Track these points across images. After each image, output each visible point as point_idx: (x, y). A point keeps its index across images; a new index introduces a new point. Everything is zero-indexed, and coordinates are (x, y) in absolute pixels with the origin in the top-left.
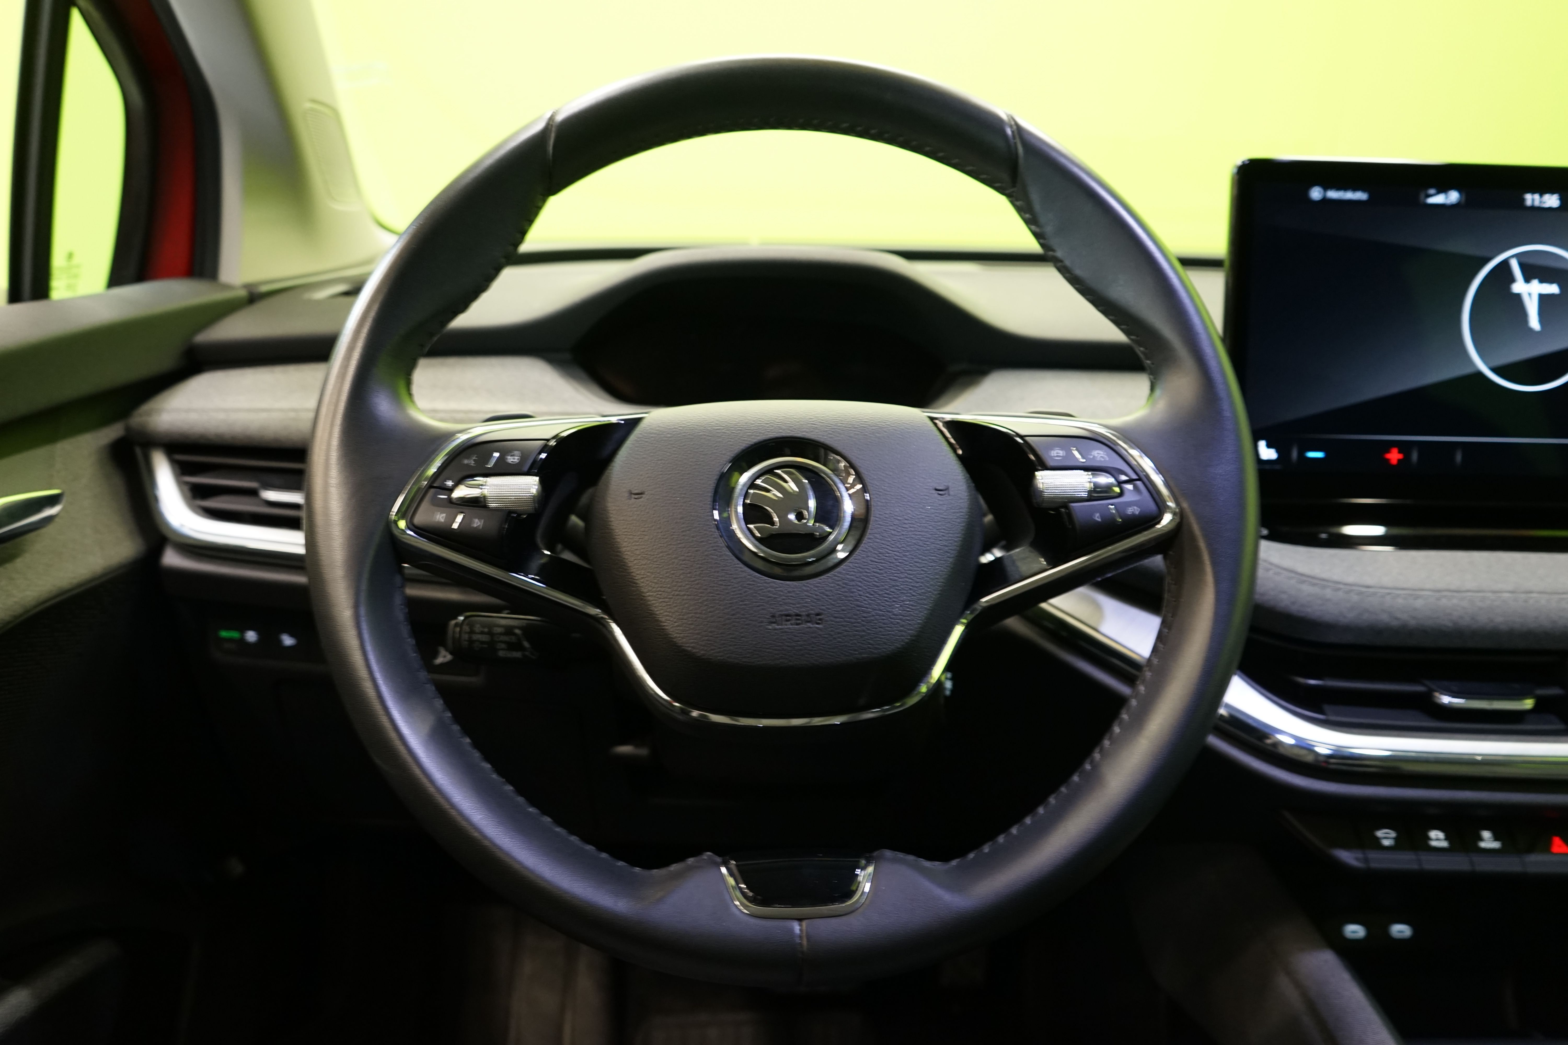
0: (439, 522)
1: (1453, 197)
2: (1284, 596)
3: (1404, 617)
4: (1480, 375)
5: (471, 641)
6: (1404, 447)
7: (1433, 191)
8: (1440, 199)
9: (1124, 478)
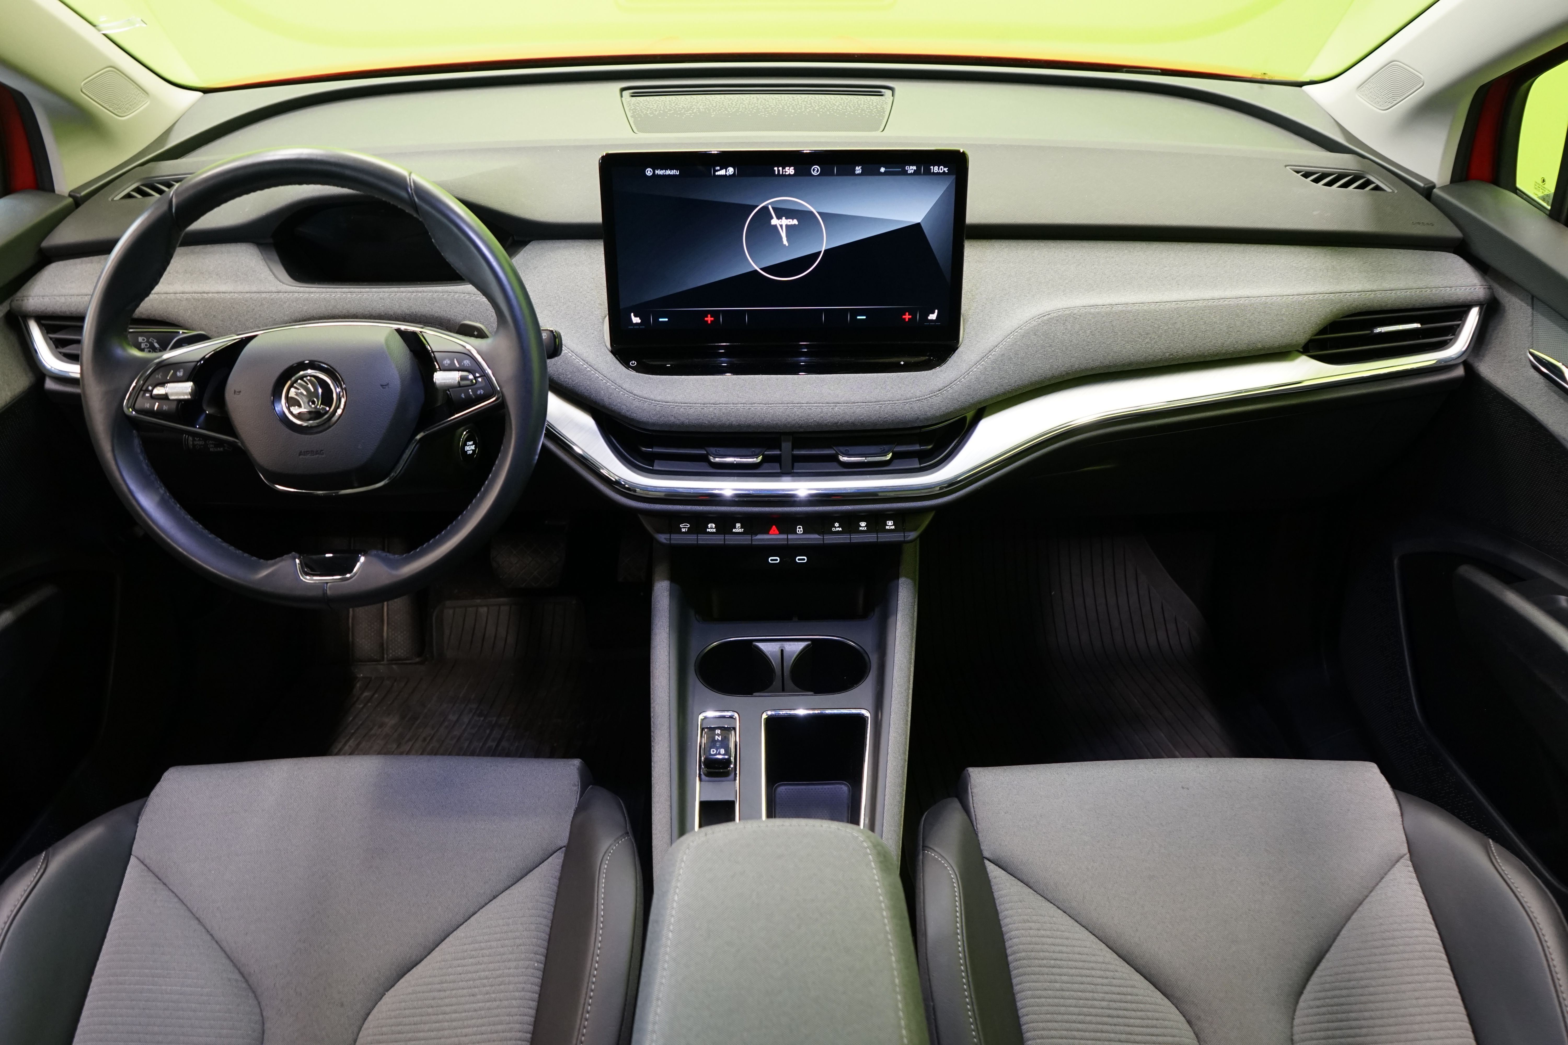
0: (147, 407)
1: (731, 170)
2: (624, 407)
3: (682, 419)
4: (756, 271)
5: (194, 445)
6: (714, 314)
7: (718, 168)
8: (723, 172)
9: (477, 375)
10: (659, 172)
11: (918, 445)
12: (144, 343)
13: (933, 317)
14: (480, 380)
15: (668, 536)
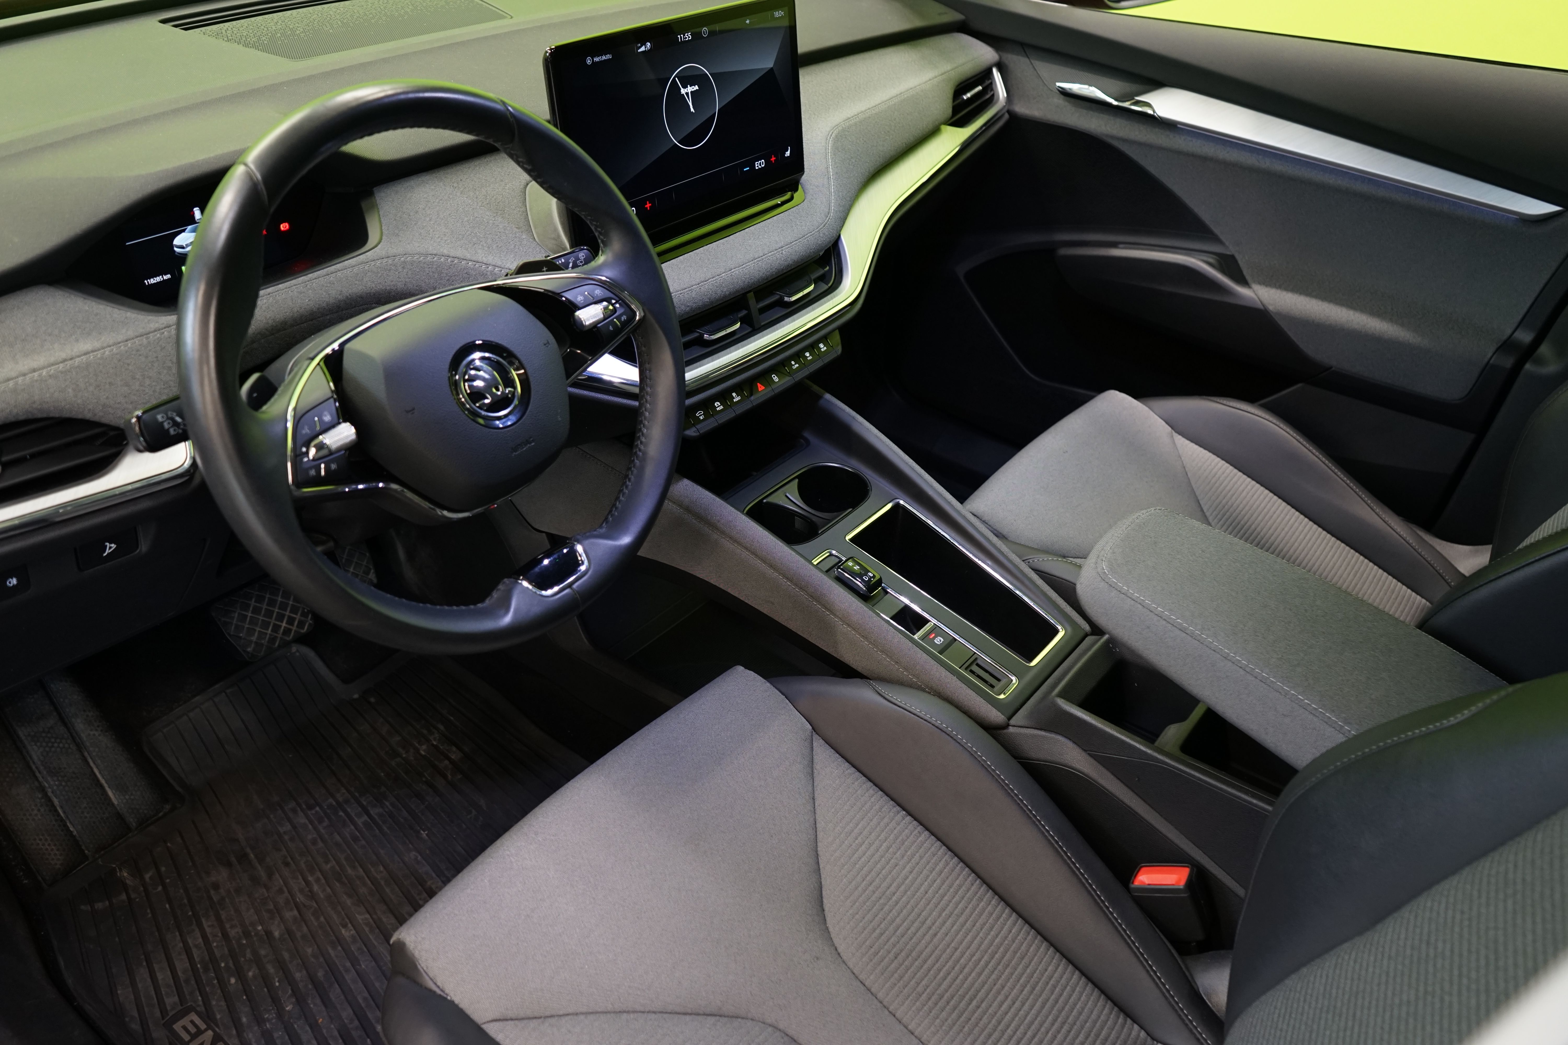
0: (312, 475)
1: (649, 45)
4: (675, 144)
6: (651, 199)
7: (639, 45)
8: (643, 49)
9: (613, 301)
10: (596, 59)
11: (821, 269)
12: (165, 421)
13: (788, 154)
14: (617, 305)
15: (694, 429)
